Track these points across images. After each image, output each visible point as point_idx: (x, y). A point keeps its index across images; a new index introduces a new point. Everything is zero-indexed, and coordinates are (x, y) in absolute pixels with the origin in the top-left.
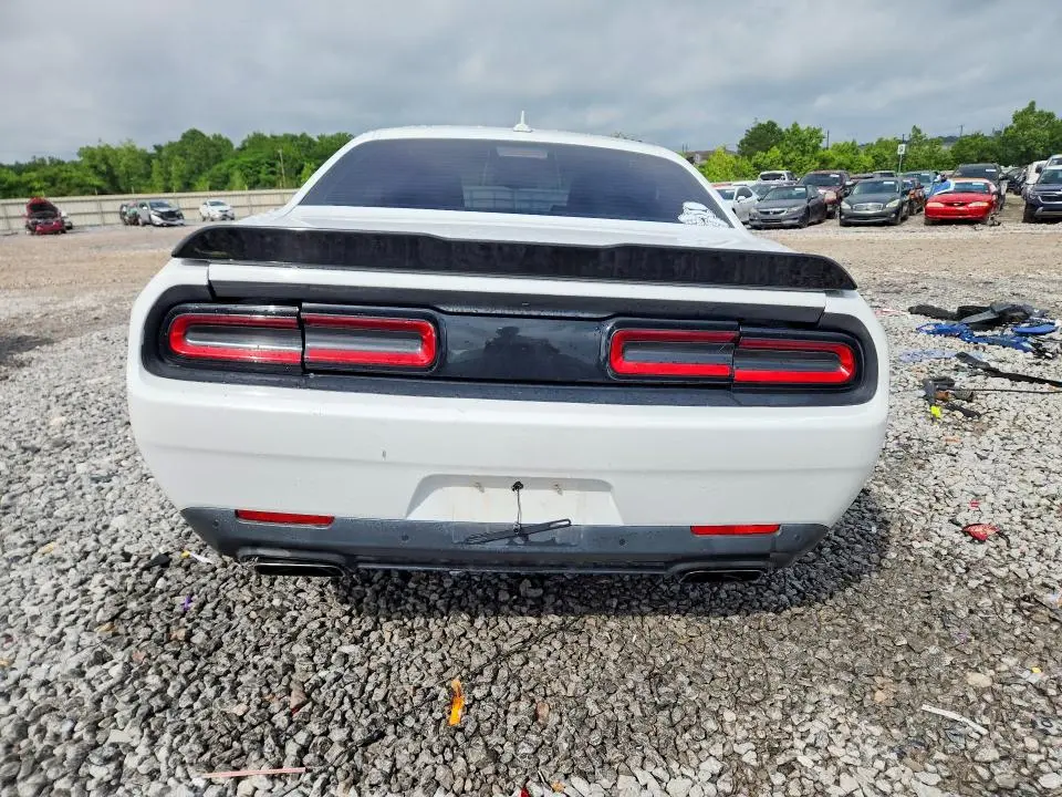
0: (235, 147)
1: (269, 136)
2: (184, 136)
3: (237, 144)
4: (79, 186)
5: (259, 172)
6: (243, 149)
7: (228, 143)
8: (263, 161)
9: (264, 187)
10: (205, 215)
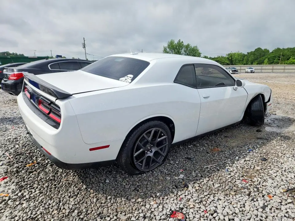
0: (270, 52)
1: (282, 49)
2: (256, 50)
3: (271, 51)
4: (223, 63)
5: (275, 59)
6: (273, 52)
7: (268, 51)
8: (277, 56)
9: (275, 64)
10: (246, 71)
